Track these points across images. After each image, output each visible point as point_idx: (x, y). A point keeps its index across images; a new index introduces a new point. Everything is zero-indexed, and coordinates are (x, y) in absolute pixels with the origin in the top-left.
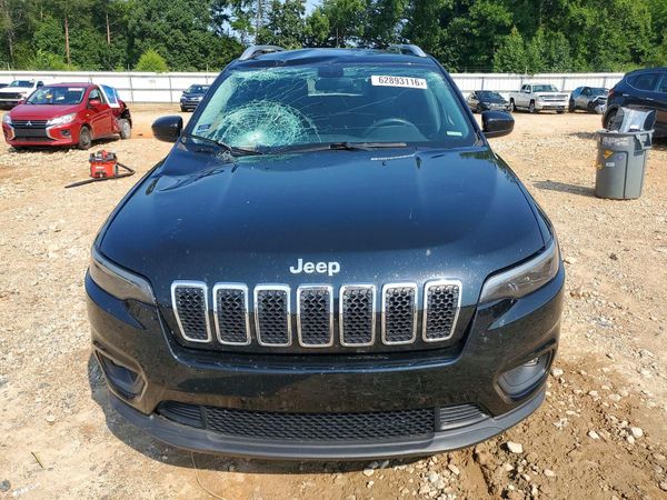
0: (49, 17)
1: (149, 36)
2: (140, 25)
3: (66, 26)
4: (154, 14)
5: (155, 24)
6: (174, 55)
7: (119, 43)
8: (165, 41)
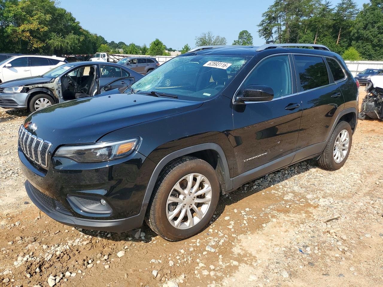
0: (309, 31)
1: (362, 39)
2: (358, 32)
3: (316, 36)
4: (370, 26)
5: (368, 32)
6: (376, 50)
7: (342, 44)
8: (372, 41)
